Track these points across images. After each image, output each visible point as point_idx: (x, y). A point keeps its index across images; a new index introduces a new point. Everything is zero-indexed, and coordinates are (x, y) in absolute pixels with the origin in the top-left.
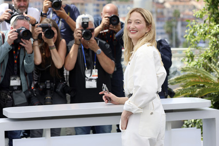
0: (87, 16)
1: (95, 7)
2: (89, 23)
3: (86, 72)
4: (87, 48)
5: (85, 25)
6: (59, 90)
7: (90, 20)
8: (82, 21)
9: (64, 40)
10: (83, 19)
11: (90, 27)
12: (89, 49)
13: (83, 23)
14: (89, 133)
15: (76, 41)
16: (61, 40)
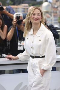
0: (19, 13)
1: (23, 10)
2: (20, 17)
3: (18, 42)
4: (19, 30)
5: (18, 18)
6: (4, 51)
7: (21, 15)
8: (16, 16)
9: (6, 26)
10: (17, 14)
11: (21, 19)
12: (20, 30)
13: (17, 17)
14: (20, 73)
15: (13, 26)
16: (4, 26)
